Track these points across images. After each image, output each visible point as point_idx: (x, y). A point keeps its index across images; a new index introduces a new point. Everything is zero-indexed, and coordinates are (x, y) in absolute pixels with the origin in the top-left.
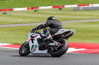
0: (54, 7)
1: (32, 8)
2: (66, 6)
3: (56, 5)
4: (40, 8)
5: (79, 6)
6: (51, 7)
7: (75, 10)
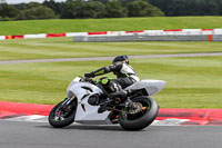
1: (13, 37)
4: (26, 36)
5: (89, 33)
6: (44, 36)
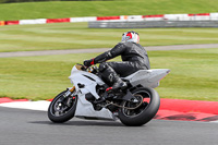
0: (49, 21)
1: (6, 23)
2: (73, 20)
3: (52, 18)
4: (22, 22)
5: (98, 19)
6: (43, 21)
7: (91, 27)
